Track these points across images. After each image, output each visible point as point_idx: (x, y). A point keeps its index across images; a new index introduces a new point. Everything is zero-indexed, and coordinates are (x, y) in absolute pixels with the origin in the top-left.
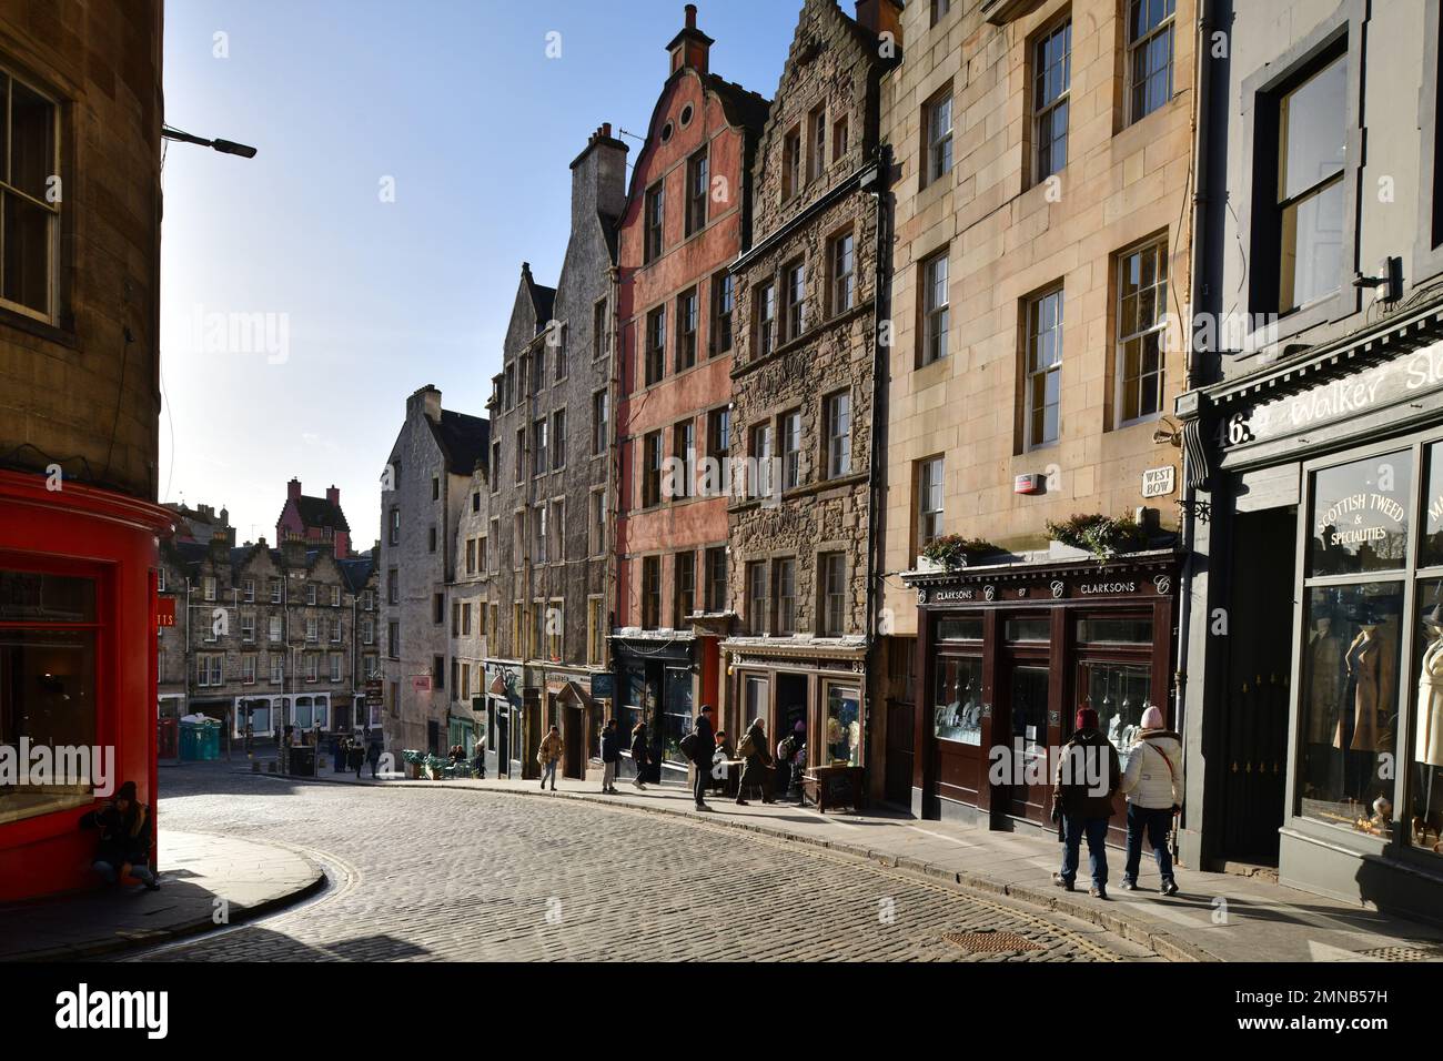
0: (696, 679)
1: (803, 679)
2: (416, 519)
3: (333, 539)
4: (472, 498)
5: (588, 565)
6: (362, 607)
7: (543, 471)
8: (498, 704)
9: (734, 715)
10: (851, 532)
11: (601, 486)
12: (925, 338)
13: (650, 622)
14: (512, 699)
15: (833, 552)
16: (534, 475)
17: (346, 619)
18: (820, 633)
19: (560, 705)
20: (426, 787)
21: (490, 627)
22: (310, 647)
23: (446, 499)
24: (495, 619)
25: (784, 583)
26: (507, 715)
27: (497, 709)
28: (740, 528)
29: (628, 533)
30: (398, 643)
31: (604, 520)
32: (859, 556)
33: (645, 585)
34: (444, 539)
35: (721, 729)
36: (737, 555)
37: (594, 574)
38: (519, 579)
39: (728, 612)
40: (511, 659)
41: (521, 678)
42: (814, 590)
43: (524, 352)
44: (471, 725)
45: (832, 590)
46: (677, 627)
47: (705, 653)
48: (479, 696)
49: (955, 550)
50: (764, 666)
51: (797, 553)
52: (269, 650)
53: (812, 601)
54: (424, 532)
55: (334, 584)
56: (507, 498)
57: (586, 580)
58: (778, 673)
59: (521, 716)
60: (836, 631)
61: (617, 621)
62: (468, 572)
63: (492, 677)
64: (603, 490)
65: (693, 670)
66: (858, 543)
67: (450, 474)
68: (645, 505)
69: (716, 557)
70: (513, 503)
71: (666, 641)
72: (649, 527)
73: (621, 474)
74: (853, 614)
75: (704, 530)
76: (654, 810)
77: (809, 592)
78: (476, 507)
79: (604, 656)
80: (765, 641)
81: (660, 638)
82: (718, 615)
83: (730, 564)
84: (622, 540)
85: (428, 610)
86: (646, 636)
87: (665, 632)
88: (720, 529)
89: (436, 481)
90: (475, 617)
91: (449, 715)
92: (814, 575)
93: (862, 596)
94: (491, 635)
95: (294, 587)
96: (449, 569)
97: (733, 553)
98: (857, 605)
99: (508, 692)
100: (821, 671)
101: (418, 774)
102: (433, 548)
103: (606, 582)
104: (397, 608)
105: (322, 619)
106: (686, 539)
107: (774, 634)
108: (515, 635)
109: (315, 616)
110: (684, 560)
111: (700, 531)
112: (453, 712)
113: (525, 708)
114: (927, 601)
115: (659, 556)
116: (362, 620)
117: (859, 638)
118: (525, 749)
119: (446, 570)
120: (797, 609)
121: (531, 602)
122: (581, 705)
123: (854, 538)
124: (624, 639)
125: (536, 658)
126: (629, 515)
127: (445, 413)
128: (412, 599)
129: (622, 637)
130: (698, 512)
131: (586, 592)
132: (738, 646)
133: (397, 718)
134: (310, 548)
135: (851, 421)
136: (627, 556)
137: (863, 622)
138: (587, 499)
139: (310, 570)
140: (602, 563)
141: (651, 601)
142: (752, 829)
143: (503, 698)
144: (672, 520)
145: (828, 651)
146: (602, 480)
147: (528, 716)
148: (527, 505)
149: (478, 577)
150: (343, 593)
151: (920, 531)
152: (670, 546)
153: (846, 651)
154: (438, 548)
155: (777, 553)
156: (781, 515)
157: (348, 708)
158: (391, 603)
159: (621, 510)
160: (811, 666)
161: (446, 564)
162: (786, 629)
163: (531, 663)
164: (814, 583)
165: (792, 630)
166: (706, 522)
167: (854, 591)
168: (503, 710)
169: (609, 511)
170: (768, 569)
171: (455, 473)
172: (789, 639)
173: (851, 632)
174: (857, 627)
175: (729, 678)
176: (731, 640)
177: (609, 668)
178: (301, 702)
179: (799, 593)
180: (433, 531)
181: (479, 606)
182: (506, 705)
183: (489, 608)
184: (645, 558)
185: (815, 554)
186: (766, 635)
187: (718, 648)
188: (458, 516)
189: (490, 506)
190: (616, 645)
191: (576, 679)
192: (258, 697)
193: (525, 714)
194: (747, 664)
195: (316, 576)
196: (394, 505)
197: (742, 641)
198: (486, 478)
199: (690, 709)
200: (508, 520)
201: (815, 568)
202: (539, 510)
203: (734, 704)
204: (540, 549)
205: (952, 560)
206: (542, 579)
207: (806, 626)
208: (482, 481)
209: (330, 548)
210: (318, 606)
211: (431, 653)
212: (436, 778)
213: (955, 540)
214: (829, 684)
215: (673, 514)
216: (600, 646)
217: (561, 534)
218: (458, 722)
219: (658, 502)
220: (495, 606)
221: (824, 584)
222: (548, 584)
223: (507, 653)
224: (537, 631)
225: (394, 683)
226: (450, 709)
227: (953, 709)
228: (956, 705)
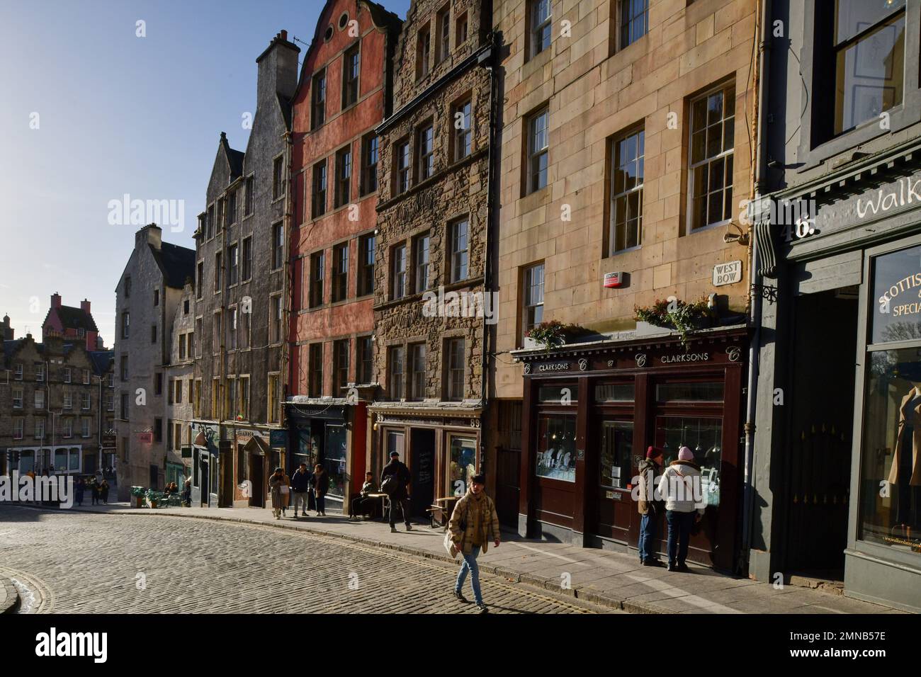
0: (349, 433)
1: (432, 433)
2: (142, 319)
3: (85, 337)
4: (183, 304)
5: (268, 350)
6: (106, 385)
7: (235, 283)
8: (202, 452)
9: (378, 460)
10: (469, 323)
11: (278, 292)
12: (528, 175)
13: (315, 391)
14: (211, 449)
15: (455, 337)
16: (228, 286)
17: (94, 393)
18: (445, 398)
19: (247, 453)
20: (144, 514)
21: (195, 396)
22: (66, 413)
23: (164, 305)
24: (199, 391)
25: (417, 362)
26: (207, 461)
27: (200, 456)
28: (383, 322)
29: (299, 326)
30: (127, 409)
31: (280, 318)
32: (475, 339)
33: (311, 365)
34: (163, 333)
35: (368, 470)
36: (381, 342)
37: (272, 357)
38: (217, 362)
39: (373, 383)
40: (210, 419)
41: (218, 434)
42: (440, 366)
43: (221, 196)
44: (181, 467)
45: (453, 366)
46: (335, 395)
47: (357, 415)
48: (188, 447)
49: (554, 332)
50: (402, 423)
51: (427, 340)
52: (35, 415)
53: (439, 374)
54: (148, 328)
55: (84, 368)
56: (208, 303)
57: (267, 361)
58: (412, 428)
59: (218, 461)
60: (457, 396)
61: (290, 390)
62: (180, 357)
63: (196, 433)
64: (279, 296)
65: (347, 427)
66: (474, 330)
67: (167, 288)
68: (311, 306)
69: (364, 343)
70: (212, 306)
71: (327, 406)
72: (314, 322)
73: (293, 284)
74: (471, 383)
75: (356, 323)
76: (318, 533)
77: (436, 368)
78: (187, 311)
79: (280, 417)
80: (402, 404)
81: (322, 403)
82: (365, 386)
83: (375, 348)
84: (294, 332)
85: (151, 385)
86: (311, 402)
87: (326, 399)
88: (368, 322)
89: (157, 292)
90: (185, 390)
91: (166, 460)
92: (440, 355)
93: (478, 370)
94: (196, 402)
95: (54, 369)
96: (166, 356)
97: (377, 340)
98: (474, 377)
99: (208, 444)
100: (446, 426)
101: (140, 504)
102: (154, 340)
103: (281, 362)
104: (127, 383)
105: (75, 393)
106: (342, 330)
107: (409, 399)
108: (214, 402)
109: (70, 391)
110: (340, 346)
111: (352, 324)
112: (169, 459)
113: (220, 455)
114: (531, 372)
115: (321, 343)
116: (106, 394)
117: (476, 402)
118: (220, 485)
119: (164, 357)
120: (426, 380)
121: (226, 378)
122: (262, 453)
123: (472, 327)
124: (295, 404)
125: (229, 418)
126: (299, 313)
127: (164, 244)
128: (138, 377)
129: (294, 402)
130: (351, 310)
131: (267, 370)
132: (381, 409)
133: (127, 463)
134: (68, 342)
135: (469, 238)
136: (297, 343)
137: (478, 389)
138: (267, 302)
139: (66, 357)
140: (279, 349)
141: (315, 377)
142: (396, 548)
143: (204, 448)
144: (332, 315)
145: (452, 411)
146: (279, 288)
147: (223, 461)
148: (223, 307)
149: (187, 361)
150: (92, 374)
151: (523, 320)
152: (329, 336)
153: (466, 411)
154: (158, 340)
155: (412, 339)
156: (414, 311)
157: (95, 457)
158: (123, 380)
159: (293, 310)
160: (438, 423)
161: (164, 352)
162: (418, 395)
163: (226, 423)
164: (440, 361)
165: (423, 396)
166: (357, 318)
167: (472, 367)
168: (204, 457)
169: (284, 310)
170: (403, 353)
171: (171, 286)
172: (421, 403)
173: (469, 397)
174: (474, 393)
175: (374, 432)
176: (376, 405)
177: (283, 426)
178: (58, 452)
179: (429, 368)
180: (154, 328)
181: (188, 382)
182: (207, 453)
183: (194, 383)
184: (310, 345)
185: (441, 339)
186: (403, 400)
187: (366, 411)
188: (173, 318)
189: (195, 309)
190: (289, 409)
191: (257, 434)
192: (25, 449)
193: (220, 460)
194: (388, 422)
195: (72, 361)
196: (126, 309)
197: (384, 405)
198: (193, 290)
199: (345, 457)
200: (209, 319)
201: (441, 350)
202: (232, 311)
203: (378, 452)
204: (233, 339)
205: (554, 340)
206: (234, 361)
207: (434, 393)
208: (191, 292)
209: (82, 343)
210: (72, 384)
211: (153, 416)
212: (154, 507)
213: (555, 324)
214: (452, 437)
215: (332, 312)
216: (277, 409)
217: (249, 328)
218: (172, 466)
219: (321, 303)
220: (199, 381)
221: (448, 362)
222: (238, 365)
223: (207, 415)
224: (230, 399)
225: (124, 438)
226: (166, 457)
227: (549, 454)
228: (551, 451)
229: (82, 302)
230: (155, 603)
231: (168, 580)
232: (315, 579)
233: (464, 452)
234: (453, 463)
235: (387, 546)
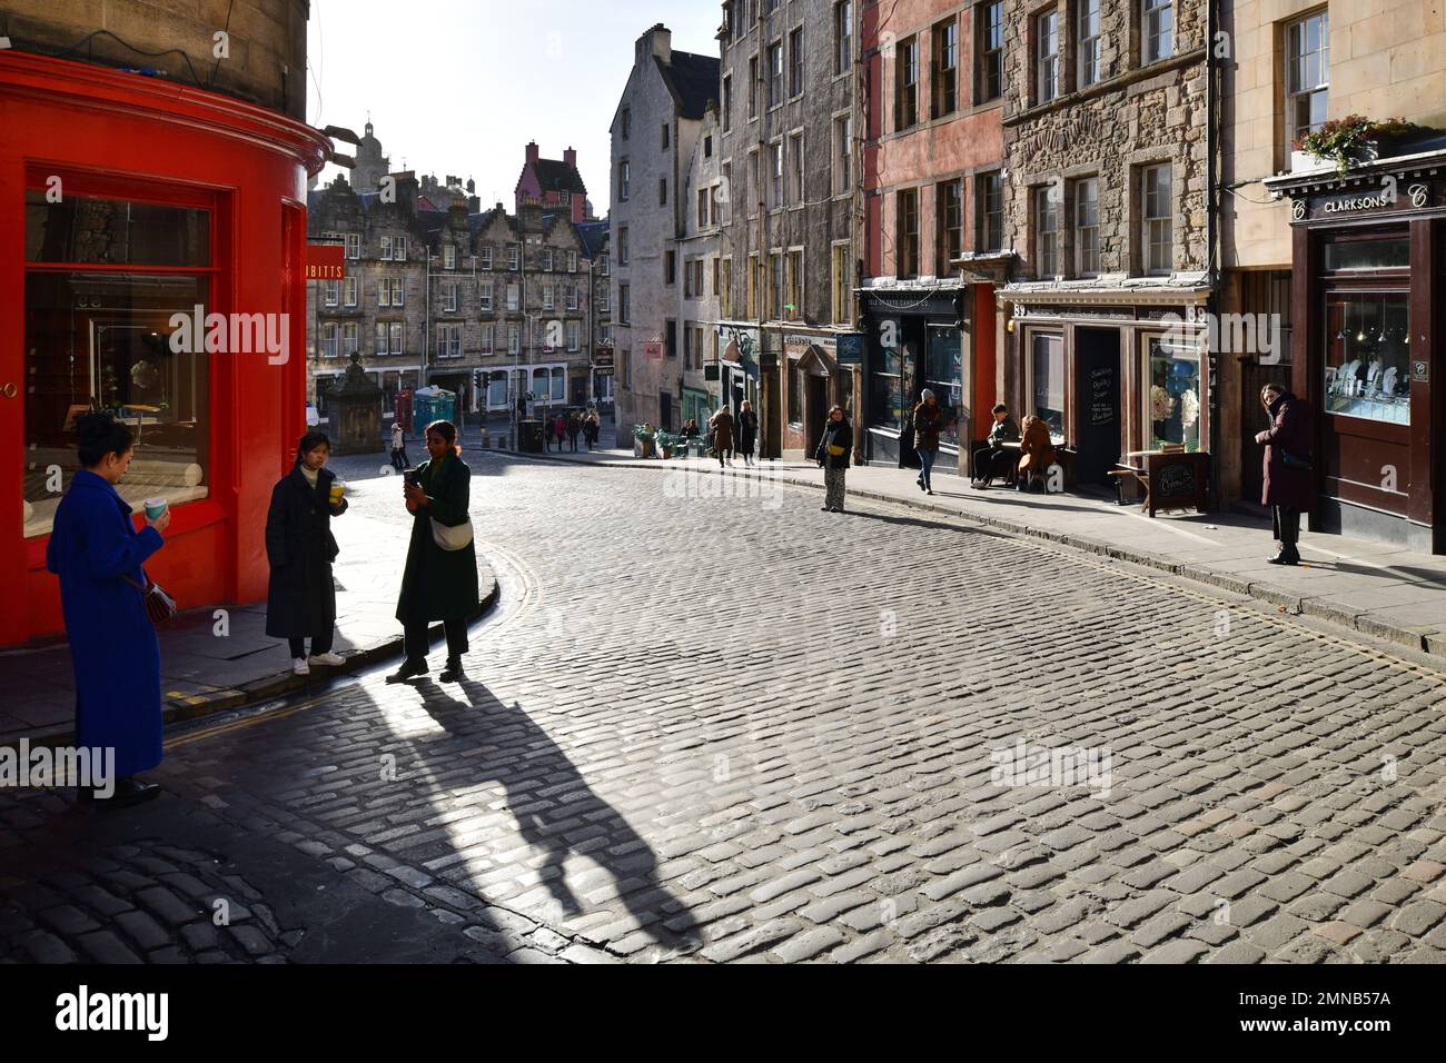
0: (966, 337)
1: (1113, 334)
2: (646, 170)
3: (570, 203)
4: (703, 142)
5: (830, 206)
6: (598, 273)
7: (778, 102)
8: (734, 372)
9: (1018, 383)
10: (1179, 133)
11: (845, 111)
13: (907, 269)
14: (746, 365)
15: (1153, 162)
16: (768, 108)
17: (583, 285)
18: (1137, 271)
19: (801, 373)
20: (654, 467)
21: (723, 284)
22: (547, 315)
23: (676, 147)
24: (729, 276)
25: (1082, 209)
26: (742, 385)
27: (731, 378)
28: (1020, 145)
29: (879, 164)
30: (628, 307)
31: (849, 151)
32: (1192, 163)
33: (899, 225)
34: (676, 191)
35: (1000, 401)
36: (1017, 179)
37: (838, 216)
38: (754, 228)
39: (1006, 251)
40: (746, 320)
41: (757, 343)
42: (1126, 216)
44: (704, 396)
45: (1151, 213)
46: (940, 275)
47: (977, 304)
48: (713, 364)
49: (1353, 137)
50: (1058, 317)
51: (1100, 169)
52: (507, 320)
53: (1124, 229)
54: (655, 183)
55: (569, 248)
56: (739, 137)
57: (829, 225)
58: (1075, 327)
59: (758, 387)
60: (1159, 267)
61: (866, 270)
62: (700, 226)
63: (726, 341)
64: (847, 117)
65: (962, 327)
66: (1190, 146)
67: (680, 119)
68: (898, 128)
69: (987, 184)
70: (746, 142)
71: (928, 292)
72: (903, 154)
73: (869, 95)
74: (1186, 244)
75: (973, 151)
76: (919, 506)
77: (1119, 218)
78: (708, 153)
79: (851, 314)
80: (1059, 286)
81: (919, 288)
82: (992, 256)
83: (1007, 191)
84: (872, 173)
85: (659, 270)
86: (902, 286)
87: (925, 281)
88: (993, 148)
89: (666, 127)
90: (708, 275)
91: (681, 384)
92: (1126, 196)
93: (1200, 217)
94: (724, 293)
95: (532, 253)
96: (681, 224)
97: (1011, 176)
98: (1191, 231)
99: (743, 360)
100: (1141, 321)
102: (663, 202)
103: (852, 224)
104: (628, 269)
105: (558, 286)
106: (948, 165)
107: (1070, 276)
108: (750, 293)
109: (552, 283)
110: (946, 190)
111: (967, 152)
112: (686, 384)
113: (762, 376)
114: (1307, 215)
115: (915, 189)
116: (598, 285)
117: (1198, 275)
119: (677, 225)
120: (1101, 242)
121: (769, 253)
122: (825, 373)
123: (1184, 141)
124: (876, 292)
125: (773, 318)
126: (880, 141)
127: (675, 53)
128: (643, 259)
129: (873, 289)
130: (964, 129)
131: (830, 237)
132: (1021, 294)
133: (629, 389)
134: (547, 212)
136: (878, 192)
137: (1201, 253)
138: (829, 128)
139: (546, 235)
140: (848, 202)
141: (907, 245)
142: (1056, 538)
143: (738, 365)
144: (932, 141)
145: (1150, 293)
146: (846, 103)
147: (766, 385)
148: (761, 142)
149: (711, 230)
150: (579, 257)
151: (1287, 121)
152: (929, 174)
153: (1178, 293)
154: (668, 201)
155: (1073, 171)
156: (1075, 121)
157: (585, 380)
158: (621, 264)
159: (869, 138)
160: (1125, 317)
161: (677, 218)
162: (1086, 268)
163: (769, 325)
164: (1126, 204)
165: (1095, 269)
166: (974, 141)
167: (1187, 212)
168: (738, 379)
169: (855, 139)
170: (1056, 196)
171: (685, 117)
172: (1092, 281)
173: (1184, 268)
174: (1193, 261)
175: (1009, 335)
176: (1011, 287)
177: (857, 327)
178: (538, 373)
179: (1105, 220)
180: (663, 182)
181: (712, 262)
182: (741, 374)
183: (721, 263)
184: (898, 192)
185: (1126, 167)
186: (1060, 277)
187: (994, 298)
188: (691, 164)
189: (721, 149)
190: (865, 299)
191: (819, 341)
192: (496, 369)
193: (762, 384)
194: (1033, 317)
195: (551, 241)
196: (623, 158)
197: (1026, 288)
198: (718, 120)
199: (959, 376)
200: (741, 162)
201: (1127, 186)
202: (774, 148)
203: (1017, 369)
204: (776, 192)
205: (1353, 152)
206: (779, 226)
207: (1117, 264)
208: (714, 123)
209: (565, 212)
210: (554, 273)
211: (663, 317)
212: (667, 457)
213: (1354, 123)
214: (1152, 340)
215: (933, 135)
216: (846, 300)
217: (800, 172)
218: (691, 393)
219: (914, 122)
220: (728, 261)
221: (1140, 206)
222: (785, 231)
223: (741, 314)
224: (775, 287)
225: (625, 351)
226: (683, 379)
227: (1350, 371)
228: (1356, 365)
229: (565, 152)
230: (679, 605)
231: (694, 571)
232: (920, 582)
233: (1176, 368)
234: (1155, 389)
235: (1040, 534)
